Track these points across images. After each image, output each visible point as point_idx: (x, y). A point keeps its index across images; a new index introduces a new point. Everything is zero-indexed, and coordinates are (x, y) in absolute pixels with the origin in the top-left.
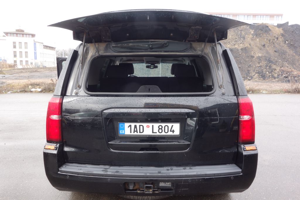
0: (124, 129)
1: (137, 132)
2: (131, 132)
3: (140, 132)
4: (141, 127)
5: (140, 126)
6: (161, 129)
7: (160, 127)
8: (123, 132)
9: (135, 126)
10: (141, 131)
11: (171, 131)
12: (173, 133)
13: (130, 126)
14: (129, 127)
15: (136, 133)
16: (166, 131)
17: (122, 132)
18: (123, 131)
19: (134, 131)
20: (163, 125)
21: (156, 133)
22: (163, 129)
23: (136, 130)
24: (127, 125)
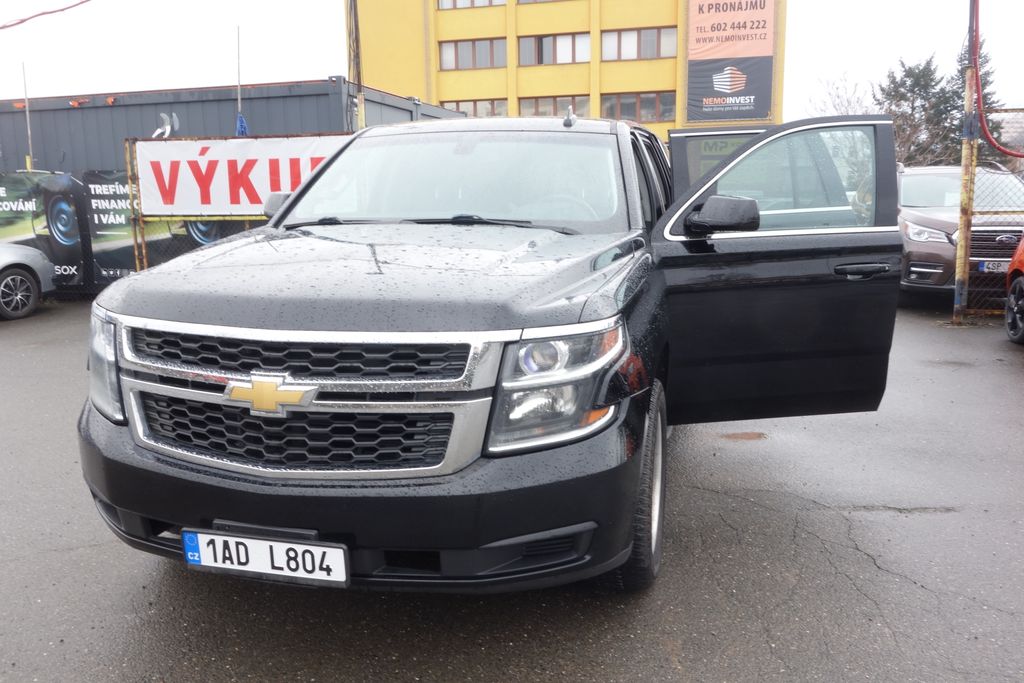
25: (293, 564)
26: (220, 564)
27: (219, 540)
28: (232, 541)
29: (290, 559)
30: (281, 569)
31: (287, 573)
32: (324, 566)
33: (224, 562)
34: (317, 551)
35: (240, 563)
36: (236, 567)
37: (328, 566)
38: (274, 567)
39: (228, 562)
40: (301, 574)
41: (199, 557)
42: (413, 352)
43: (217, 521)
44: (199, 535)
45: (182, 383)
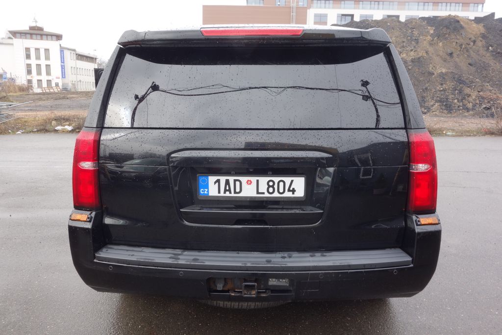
0: (207, 187)
1: (230, 193)
2: (219, 192)
3: (235, 192)
4: (238, 183)
5: (235, 181)
6: (273, 186)
7: (271, 184)
8: (205, 193)
9: (227, 182)
10: (238, 190)
11: (289, 190)
12: (293, 193)
13: (218, 181)
14: (215, 183)
15: (228, 194)
16: (281, 190)
17: (204, 191)
18: (207, 190)
19: (225, 191)
20: (276, 179)
21: (263, 193)
22: (276, 186)
23: (227, 188)
24: (212, 179)
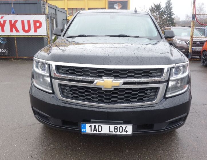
25: (116, 130)
26: (92, 132)
27: (93, 126)
28: (97, 125)
29: (115, 129)
30: (112, 132)
31: (114, 133)
32: (126, 130)
33: (94, 131)
34: (124, 126)
35: (99, 131)
36: (98, 132)
37: (127, 130)
38: (110, 132)
39: (95, 131)
40: (118, 133)
41: (86, 130)
42: (148, 71)
43: (92, 120)
44: (86, 124)
45: (78, 81)
